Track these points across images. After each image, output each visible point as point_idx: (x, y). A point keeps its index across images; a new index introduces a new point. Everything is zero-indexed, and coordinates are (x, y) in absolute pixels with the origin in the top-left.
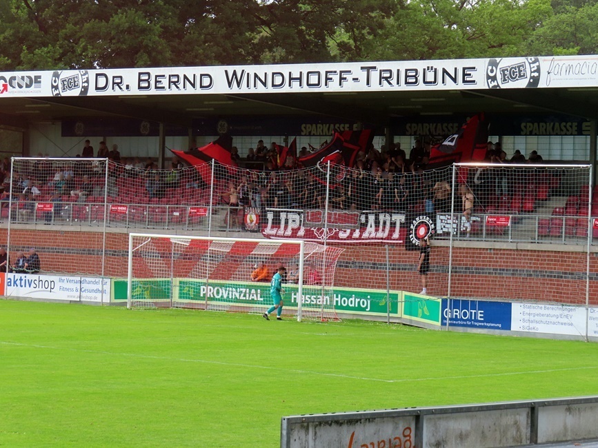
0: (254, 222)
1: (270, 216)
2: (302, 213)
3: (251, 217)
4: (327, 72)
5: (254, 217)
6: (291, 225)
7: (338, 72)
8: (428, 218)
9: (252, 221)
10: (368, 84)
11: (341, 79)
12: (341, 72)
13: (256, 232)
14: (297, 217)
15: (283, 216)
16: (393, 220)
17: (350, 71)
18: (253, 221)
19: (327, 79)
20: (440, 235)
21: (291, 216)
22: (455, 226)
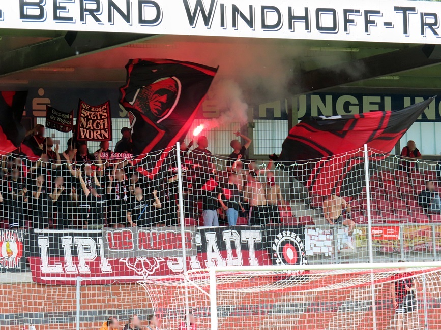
0: (15, 255)
1: (43, 244)
2: (100, 234)
3: (8, 246)
4: (346, 11)
5: (14, 248)
6: (83, 256)
7: (362, 11)
8: (293, 234)
9: (10, 254)
10: (406, 31)
11: (368, 22)
12: (367, 12)
13: (18, 270)
14: (90, 242)
15: (66, 242)
16: (244, 239)
17: (378, 12)
18: (12, 253)
19: (347, 21)
20: (311, 257)
21: (80, 242)
22: (329, 243)
